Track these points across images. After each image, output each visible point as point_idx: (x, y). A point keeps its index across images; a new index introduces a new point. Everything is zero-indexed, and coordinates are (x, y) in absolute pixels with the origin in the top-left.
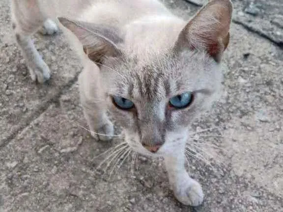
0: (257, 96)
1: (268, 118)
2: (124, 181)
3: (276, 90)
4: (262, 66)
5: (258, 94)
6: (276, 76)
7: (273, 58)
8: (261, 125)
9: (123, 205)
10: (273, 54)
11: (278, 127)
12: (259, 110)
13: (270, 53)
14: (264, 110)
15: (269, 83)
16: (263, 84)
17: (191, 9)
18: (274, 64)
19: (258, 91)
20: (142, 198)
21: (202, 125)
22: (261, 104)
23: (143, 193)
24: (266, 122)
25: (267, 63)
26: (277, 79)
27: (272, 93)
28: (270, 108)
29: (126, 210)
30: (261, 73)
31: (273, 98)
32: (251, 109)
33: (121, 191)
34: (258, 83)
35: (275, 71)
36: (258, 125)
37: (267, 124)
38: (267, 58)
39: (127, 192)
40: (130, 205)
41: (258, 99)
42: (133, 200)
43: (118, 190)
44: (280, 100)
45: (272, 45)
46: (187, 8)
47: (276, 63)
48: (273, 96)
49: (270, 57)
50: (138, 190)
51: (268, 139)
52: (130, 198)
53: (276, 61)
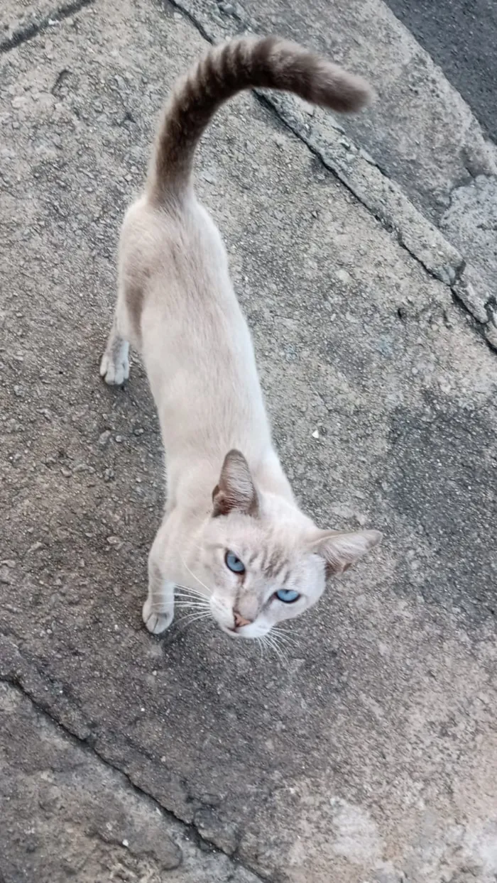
0: (211, 152)
1: (215, 180)
2: (36, 201)
3: (236, 152)
4: (231, 117)
5: (214, 150)
6: (241, 135)
7: (246, 112)
8: (205, 186)
9: (31, 225)
10: (248, 108)
11: (222, 193)
12: (210, 168)
13: (246, 105)
14: (213, 170)
15: (230, 141)
16: (224, 140)
17: (165, 7)
18: (244, 120)
19: (215, 147)
20: (53, 224)
21: (139, 166)
22: (213, 162)
23: (55, 219)
24: (212, 183)
25: (237, 116)
26: (241, 139)
27: (230, 155)
28: (220, 169)
29: (33, 231)
30: (225, 125)
31: (229, 160)
32: (200, 165)
33: (30, 212)
34: (218, 136)
35: (243, 130)
36: (202, 183)
37: (212, 186)
38: (239, 110)
39: (37, 214)
40: (38, 227)
41: (212, 156)
42: (42, 223)
43: (27, 209)
44: (235, 164)
45: (251, 96)
46: (160, 4)
47: (247, 120)
48: (230, 157)
49: (244, 110)
50: (49, 215)
51: (207, 202)
52: (39, 220)
53: (248, 116)
